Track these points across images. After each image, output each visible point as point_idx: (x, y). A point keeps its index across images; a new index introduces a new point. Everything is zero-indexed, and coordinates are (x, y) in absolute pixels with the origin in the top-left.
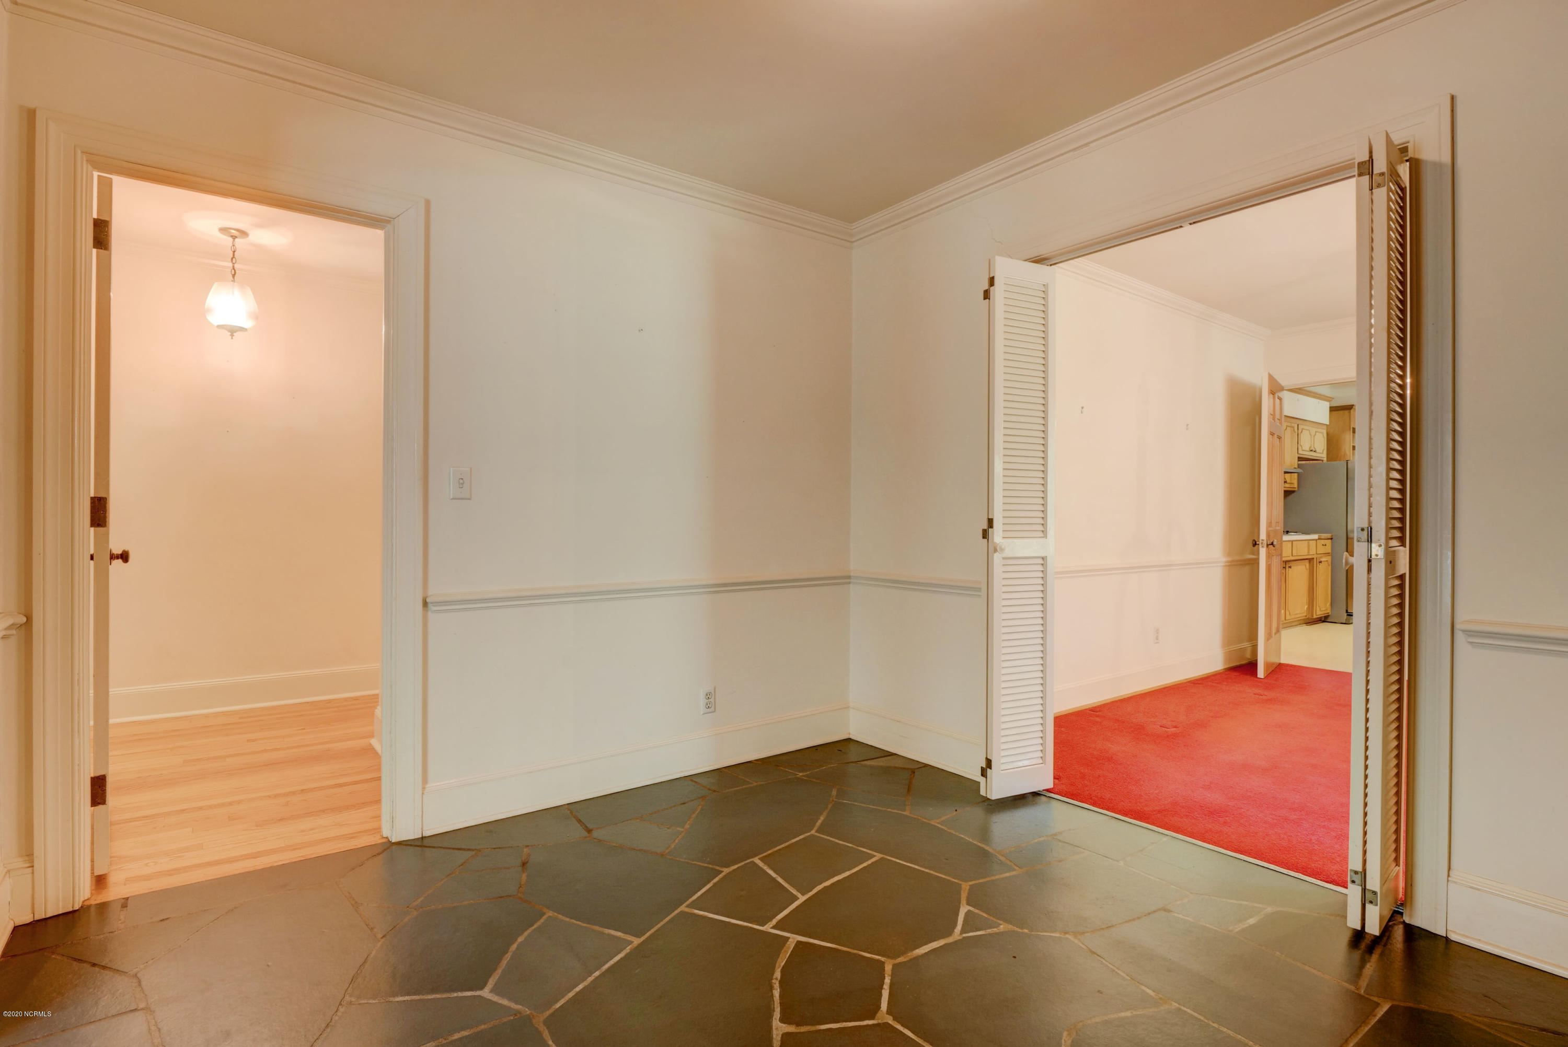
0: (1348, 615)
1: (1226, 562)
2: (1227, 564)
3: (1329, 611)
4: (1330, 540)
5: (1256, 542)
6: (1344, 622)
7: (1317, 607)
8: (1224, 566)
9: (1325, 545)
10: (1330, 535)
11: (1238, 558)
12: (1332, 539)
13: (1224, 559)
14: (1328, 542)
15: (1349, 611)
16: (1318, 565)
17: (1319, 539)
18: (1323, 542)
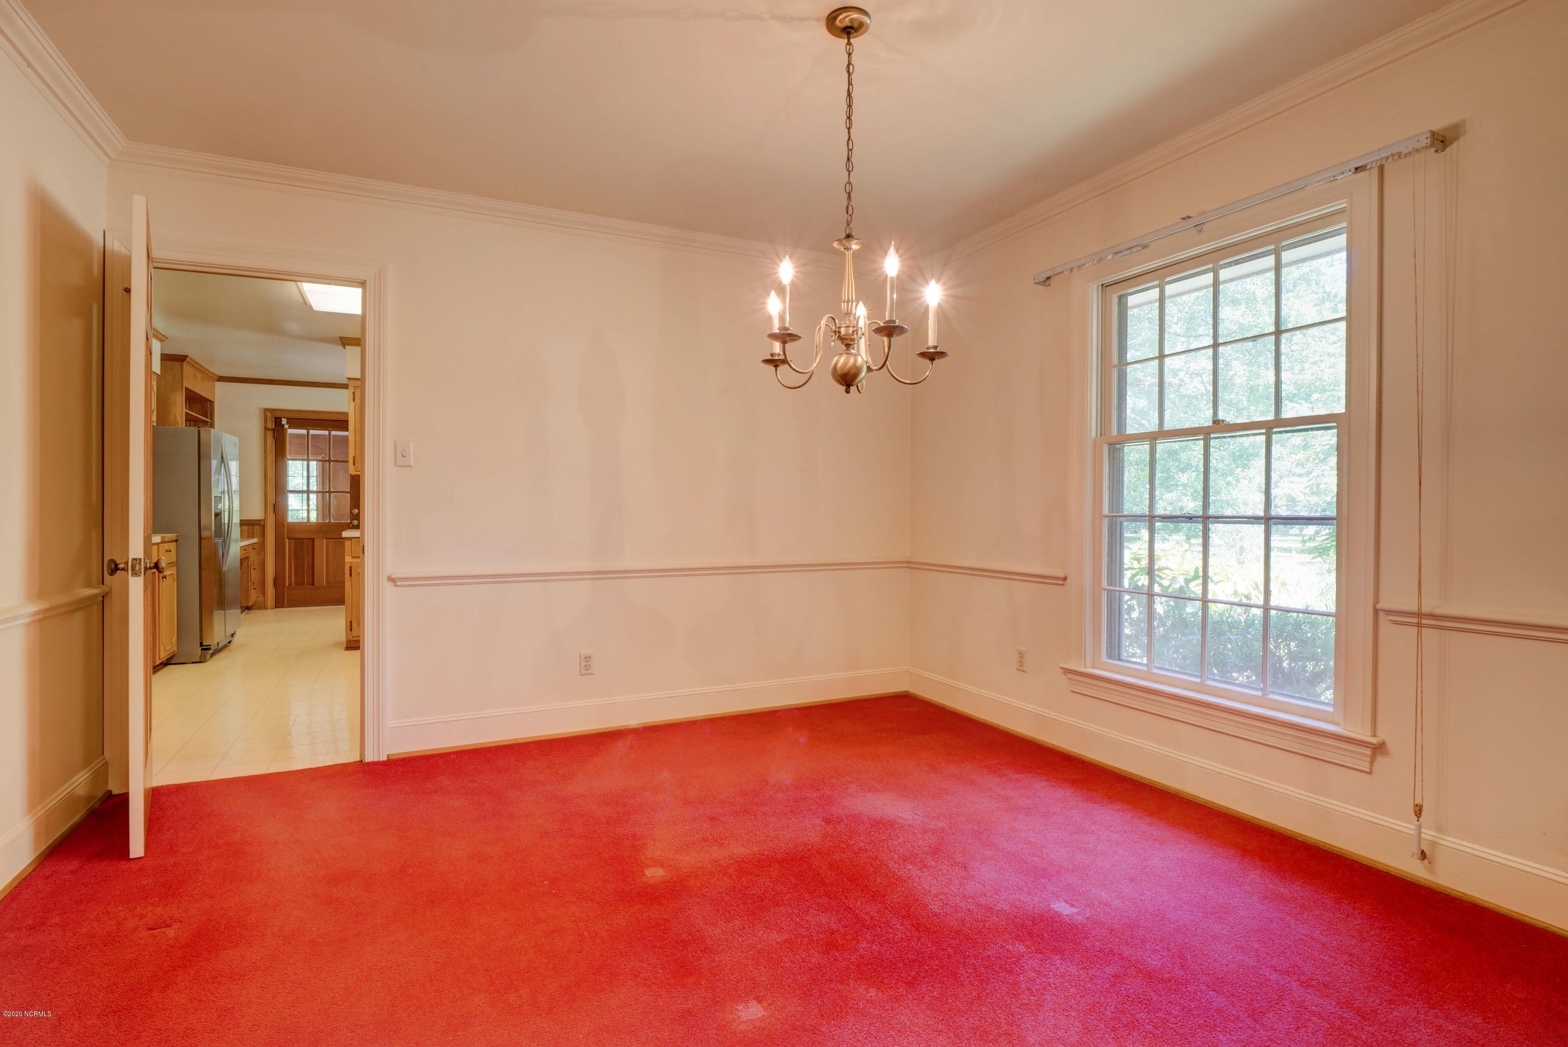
0: (203, 649)
1: (36, 614)
2: (36, 617)
3: (175, 649)
4: (174, 543)
5: (116, 565)
6: (199, 660)
7: (161, 646)
8: (29, 624)
9: (170, 551)
10: (176, 535)
11: (61, 599)
12: (176, 541)
13: (32, 608)
14: (173, 546)
15: (204, 644)
16: (161, 582)
17: (162, 542)
18: (166, 546)
